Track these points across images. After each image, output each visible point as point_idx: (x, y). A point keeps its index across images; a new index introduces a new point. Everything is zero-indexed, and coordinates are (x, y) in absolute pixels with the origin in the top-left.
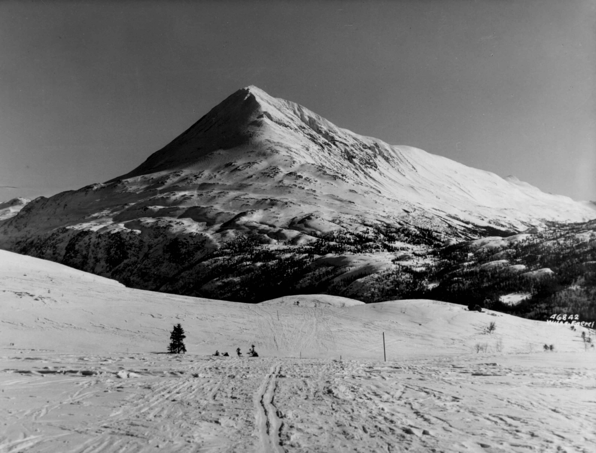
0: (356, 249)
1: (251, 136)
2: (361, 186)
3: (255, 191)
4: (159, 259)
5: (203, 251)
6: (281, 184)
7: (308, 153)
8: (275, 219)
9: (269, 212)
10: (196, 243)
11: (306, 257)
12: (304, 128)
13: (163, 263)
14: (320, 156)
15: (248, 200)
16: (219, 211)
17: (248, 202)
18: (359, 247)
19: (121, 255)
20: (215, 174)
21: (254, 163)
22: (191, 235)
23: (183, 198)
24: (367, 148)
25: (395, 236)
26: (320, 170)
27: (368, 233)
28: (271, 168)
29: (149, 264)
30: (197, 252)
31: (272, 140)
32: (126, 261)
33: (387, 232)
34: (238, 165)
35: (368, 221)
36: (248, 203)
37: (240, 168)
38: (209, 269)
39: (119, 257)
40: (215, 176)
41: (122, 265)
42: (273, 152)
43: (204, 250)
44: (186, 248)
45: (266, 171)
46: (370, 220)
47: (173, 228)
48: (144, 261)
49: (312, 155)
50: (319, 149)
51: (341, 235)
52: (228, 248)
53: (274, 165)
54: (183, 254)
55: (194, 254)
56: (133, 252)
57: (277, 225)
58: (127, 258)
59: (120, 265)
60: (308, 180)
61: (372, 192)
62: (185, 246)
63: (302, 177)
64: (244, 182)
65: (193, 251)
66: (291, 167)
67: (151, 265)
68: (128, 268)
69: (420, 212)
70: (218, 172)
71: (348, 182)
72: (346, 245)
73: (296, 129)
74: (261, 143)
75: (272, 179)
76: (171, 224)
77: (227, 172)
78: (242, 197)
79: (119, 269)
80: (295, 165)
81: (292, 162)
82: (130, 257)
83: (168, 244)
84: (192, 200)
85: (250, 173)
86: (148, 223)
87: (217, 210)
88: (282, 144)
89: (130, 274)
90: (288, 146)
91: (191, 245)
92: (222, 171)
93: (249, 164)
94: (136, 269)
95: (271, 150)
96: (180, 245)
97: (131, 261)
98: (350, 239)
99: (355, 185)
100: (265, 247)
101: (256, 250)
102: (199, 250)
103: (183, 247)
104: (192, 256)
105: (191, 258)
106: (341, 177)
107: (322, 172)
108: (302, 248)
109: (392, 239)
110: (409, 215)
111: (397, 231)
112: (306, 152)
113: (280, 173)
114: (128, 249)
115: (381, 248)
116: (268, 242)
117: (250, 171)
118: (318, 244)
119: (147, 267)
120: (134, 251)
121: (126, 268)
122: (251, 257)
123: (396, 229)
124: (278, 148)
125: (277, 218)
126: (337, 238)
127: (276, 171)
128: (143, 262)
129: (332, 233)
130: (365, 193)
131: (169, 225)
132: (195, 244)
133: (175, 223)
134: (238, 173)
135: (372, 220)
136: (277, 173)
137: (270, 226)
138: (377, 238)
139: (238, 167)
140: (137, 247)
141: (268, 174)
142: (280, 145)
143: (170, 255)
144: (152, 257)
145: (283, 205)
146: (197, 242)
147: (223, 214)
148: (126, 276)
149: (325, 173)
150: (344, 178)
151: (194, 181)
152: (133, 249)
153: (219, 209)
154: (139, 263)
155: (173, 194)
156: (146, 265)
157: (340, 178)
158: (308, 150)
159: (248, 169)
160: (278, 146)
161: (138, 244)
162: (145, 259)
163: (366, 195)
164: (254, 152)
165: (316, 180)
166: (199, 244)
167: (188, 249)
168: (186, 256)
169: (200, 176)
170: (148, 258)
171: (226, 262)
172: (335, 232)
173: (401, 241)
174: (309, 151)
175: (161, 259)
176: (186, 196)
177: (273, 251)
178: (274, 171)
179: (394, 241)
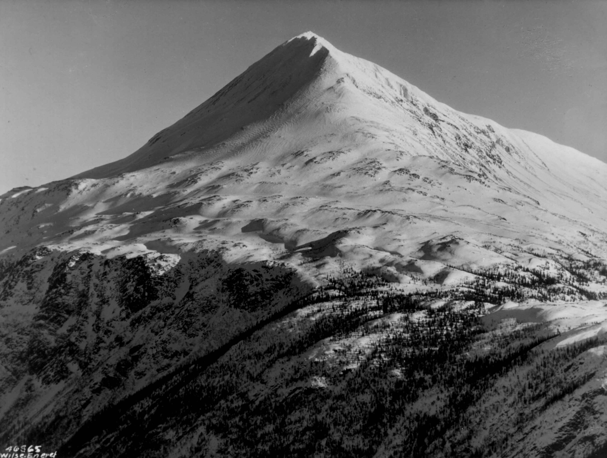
0: (540, 295)
1: (328, 110)
2: (509, 192)
3: (350, 196)
4: (210, 302)
5: (288, 291)
6: (387, 187)
7: (416, 139)
8: (397, 244)
9: (383, 230)
10: (274, 277)
11: (471, 307)
12: (402, 101)
13: (216, 307)
14: (433, 144)
15: (344, 211)
16: (300, 228)
17: (344, 214)
18: (544, 292)
19: (146, 294)
20: (278, 168)
21: (339, 152)
22: (263, 265)
23: (234, 205)
24: (480, 133)
25: (586, 273)
26: (443, 166)
27: (548, 269)
28: (368, 161)
29: (195, 309)
30: (276, 291)
31: (361, 117)
32: (154, 303)
33: (571, 267)
34: (314, 156)
35: (538, 249)
36: (345, 216)
37: (318, 159)
38: (311, 322)
39: (143, 296)
40: (279, 172)
41: (147, 310)
42: (366, 136)
43: (291, 289)
44: (257, 285)
45: (359, 166)
46: (540, 248)
47: (229, 252)
48: (185, 303)
49: (423, 143)
50: (429, 134)
51: (510, 271)
52: (334, 288)
53: (372, 157)
54: (254, 295)
55: (271, 295)
56: (165, 289)
57: (403, 252)
58: (156, 298)
59: (144, 309)
60: (428, 181)
61: (527, 202)
62: (255, 283)
63: (418, 177)
64: (329, 182)
65: (270, 290)
66: (398, 160)
67: (198, 310)
68: (158, 314)
69: (602, 236)
70: (283, 165)
71: (489, 186)
72: (522, 287)
73: (392, 102)
74: (344, 121)
75: (372, 178)
76: (224, 246)
77: (296, 167)
78: (333, 206)
79: (143, 315)
80: (404, 157)
81: (399, 153)
82: (160, 296)
83: (225, 277)
84: (250, 208)
85: (335, 169)
86: (186, 244)
87: (295, 225)
88: (378, 124)
89: (163, 323)
90: (387, 128)
91: (267, 280)
92: (289, 165)
93: (331, 155)
94: (172, 317)
95: (363, 133)
96: (247, 280)
97: (163, 303)
98: (524, 277)
99: (501, 191)
100: (395, 288)
101: (382, 292)
102: (280, 289)
103: (252, 282)
104: (269, 298)
105: (268, 301)
106: (478, 177)
107: (447, 169)
108: (457, 290)
109: (582, 278)
110: (587, 240)
111: (587, 266)
112: (413, 137)
113: (383, 169)
114: (157, 284)
115: (577, 294)
116: (397, 280)
117: (334, 165)
118: (478, 285)
119: (192, 313)
120: (167, 287)
121: (155, 313)
122: (378, 303)
123: (583, 262)
124: (372, 130)
125: (399, 240)
126: (505, 275)
127: (377, 167)
128: (183, 306)
129: (496, 267)
130: (517, 203)
131: (223, 248)
132: (272, 280)
133: (233, 244)
134: (316, 167)
135: (543, 248)
136: (379, 169)
137: (392, 253)
138: (562, 276)
139: (315, 158)
140: (172, 281)
141: (364, 171)
142: (376, 125)
143: (230, 296)
144: (199, 297)
145: (403, 221)
146: (277, 276)
147: (308, 233)
148: (157, 327)
149: (452, 171)
150: (482, 179)
151: (246, 179)
152: (166, 283)
153: (298, 224)
154: (178, 307)
155: (218, 198)
156: (190, 311)
157: (477, 180)
158: (416, 134)
159: (329, 163)
160: (373, 128)
161: (173, 276)
162: (188, 301)
163: (519, 207)
164: (335, 135)
165: (440, 181)
166: (281, 279)
167: (261, 286)
168: (259, 297)
169: (254, 170)
170: (193, 300)
171: (338, 312)
172: (501, 266)
173: (597, 282)
174: (418, 136)
175: (213, 301)
176: (239, 203)
177: (410, 295)
178: (374, 167)
179: (587, 282)
